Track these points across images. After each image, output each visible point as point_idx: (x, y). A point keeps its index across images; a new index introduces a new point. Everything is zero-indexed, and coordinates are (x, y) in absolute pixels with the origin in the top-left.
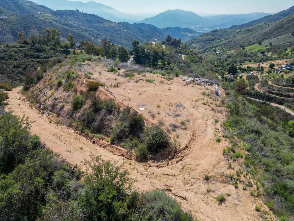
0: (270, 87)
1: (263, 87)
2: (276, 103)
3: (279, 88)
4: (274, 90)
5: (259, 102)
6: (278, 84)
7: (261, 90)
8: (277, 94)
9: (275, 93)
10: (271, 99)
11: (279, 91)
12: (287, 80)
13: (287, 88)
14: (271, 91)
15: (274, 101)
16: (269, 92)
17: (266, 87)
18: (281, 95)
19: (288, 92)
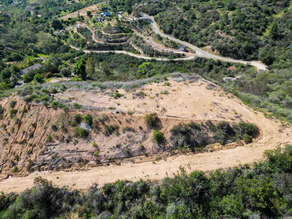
0: (106, 37)
1: (101, 38)
2: (117, 50)
3: (113, 36)
4: (111, 39)
5: (106, 53)
6: (110, 32)
7: (100, 41)
8: (114, 42)
9: (112, 41)
10: (112, 48)
11: (114, 39)
12: (115, 27)
13: (118, 34)
14: (109, 40)
15: (115, 49)
16: (107, 41)
17: (103, 38)
18: (117, 42)
19: (121, 38)
